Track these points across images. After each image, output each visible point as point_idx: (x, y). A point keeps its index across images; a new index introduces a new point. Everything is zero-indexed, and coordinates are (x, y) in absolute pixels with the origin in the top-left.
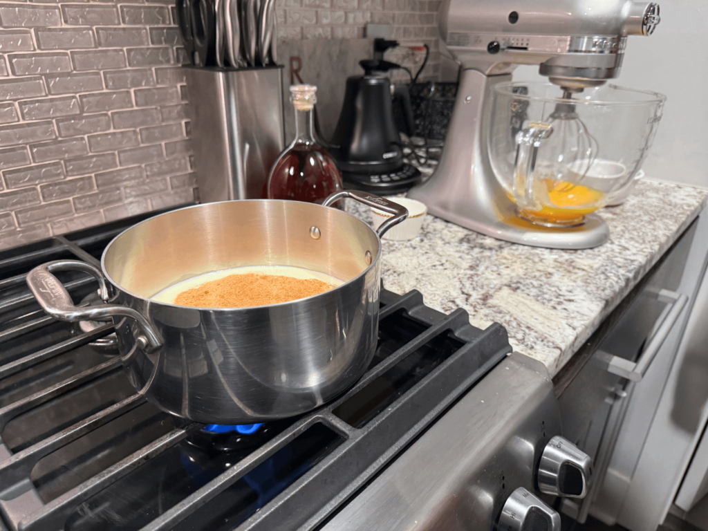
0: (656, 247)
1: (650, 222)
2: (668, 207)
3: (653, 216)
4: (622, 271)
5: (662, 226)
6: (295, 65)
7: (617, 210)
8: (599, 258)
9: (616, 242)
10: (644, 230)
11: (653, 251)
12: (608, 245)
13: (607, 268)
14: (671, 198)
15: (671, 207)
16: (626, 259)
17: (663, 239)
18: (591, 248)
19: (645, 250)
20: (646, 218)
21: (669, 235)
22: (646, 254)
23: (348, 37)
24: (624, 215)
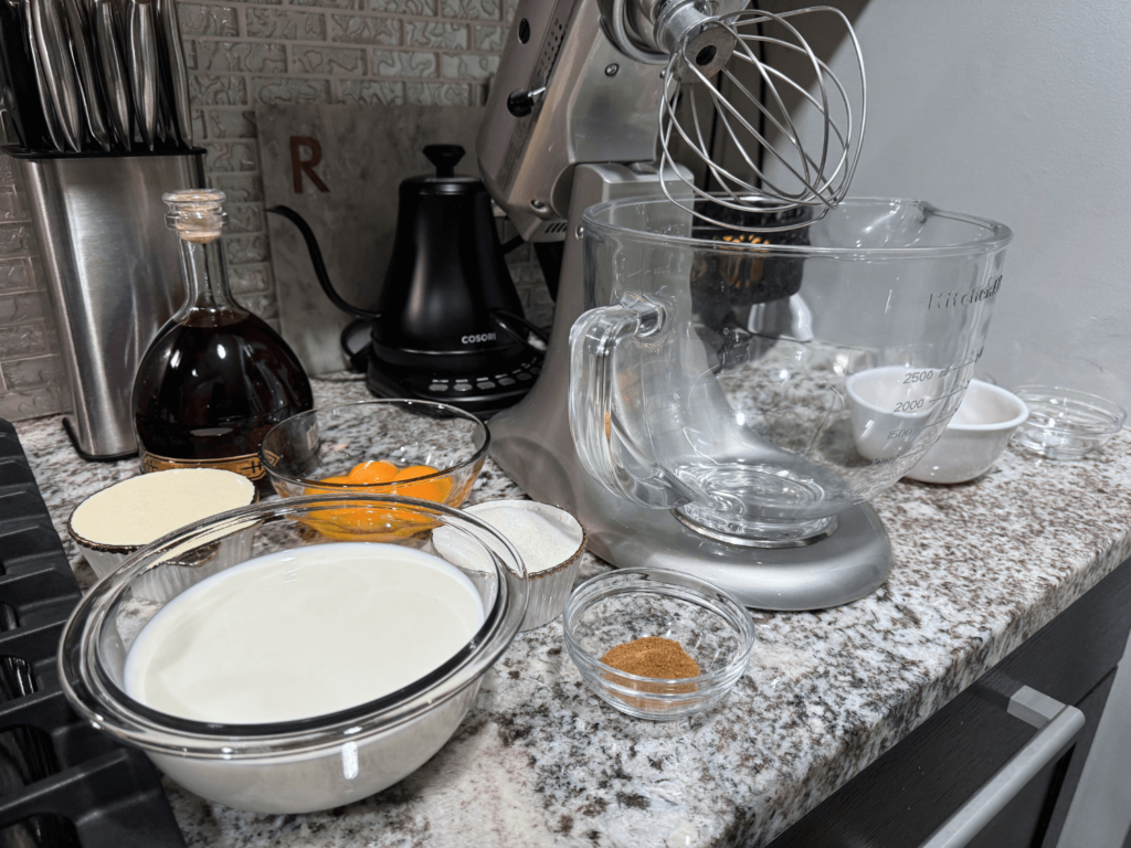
0: (999, 624)
1: (1022, 540)
2: (1091, 497)
3: (1041, 521)
4: (855, 701)
5: (1049, 553)
6: (305, 154)
7: (956, 498)
8: (821, 645)
9: (898, 599)
10: (992, 563)
11: (985, 636)
12: (870, 604)
13: (822, 684)
14: (1111, 472)
15: (1100, 497)
16: (891, 657)
17: (1031, 596)
18: (815, 612)
19: (962, 630)
20: (1017, 526)
21: (1054, 582)
22: (957, 643)
23: (445, 102)
24: (967, 511)
